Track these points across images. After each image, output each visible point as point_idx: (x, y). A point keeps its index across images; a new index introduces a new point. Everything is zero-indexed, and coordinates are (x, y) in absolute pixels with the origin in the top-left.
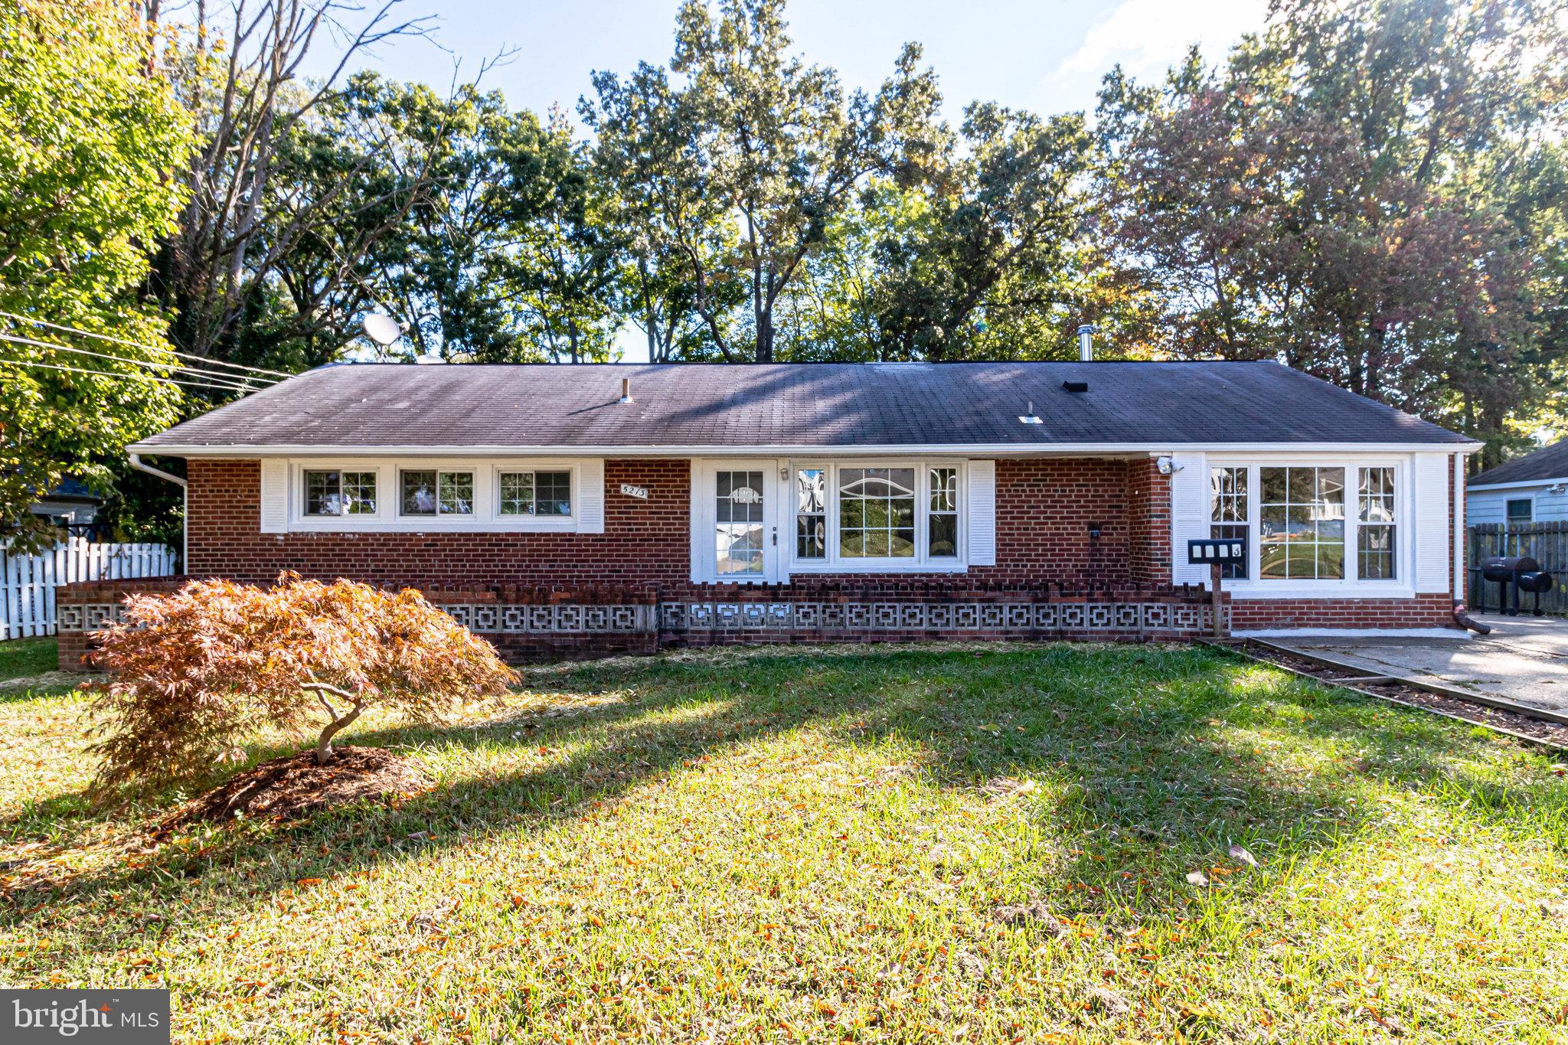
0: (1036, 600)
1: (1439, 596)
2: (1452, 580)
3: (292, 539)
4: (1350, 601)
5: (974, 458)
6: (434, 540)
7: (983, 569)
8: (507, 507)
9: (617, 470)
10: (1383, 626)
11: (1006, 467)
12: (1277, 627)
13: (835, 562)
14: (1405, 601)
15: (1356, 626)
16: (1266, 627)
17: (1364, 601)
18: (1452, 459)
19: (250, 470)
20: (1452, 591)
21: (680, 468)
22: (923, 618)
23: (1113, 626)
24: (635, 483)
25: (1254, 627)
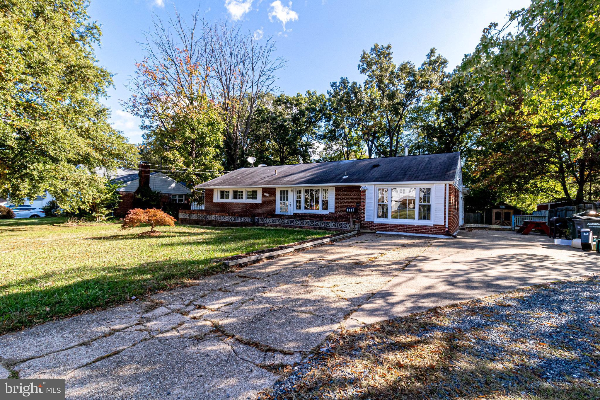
0: (320, 220)
1: (441, 226)
2: (445, 221)
3: (218, 203)
4: (414, 226)
5: (330, 187)
6: (237, 204)
7: (332, 213)
8: (248, 198)
9: (264, 190)
10: (423, 233)
11: (337, 189)
12: (393, 231)
13: (303, 211)
14: (430, 227)
15: (415, 233)
16: (390, 231)
17: (418, 226)
18: (446, 185)
19: (211, 191)
20: (445, 224)
21: (274, 189)
22: (299, 223)
23: (336, 227)
24: (267, 193)
25: (386, 231)
